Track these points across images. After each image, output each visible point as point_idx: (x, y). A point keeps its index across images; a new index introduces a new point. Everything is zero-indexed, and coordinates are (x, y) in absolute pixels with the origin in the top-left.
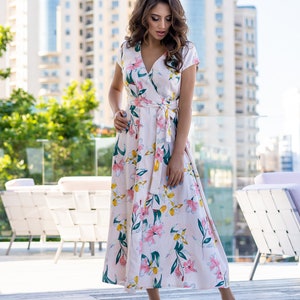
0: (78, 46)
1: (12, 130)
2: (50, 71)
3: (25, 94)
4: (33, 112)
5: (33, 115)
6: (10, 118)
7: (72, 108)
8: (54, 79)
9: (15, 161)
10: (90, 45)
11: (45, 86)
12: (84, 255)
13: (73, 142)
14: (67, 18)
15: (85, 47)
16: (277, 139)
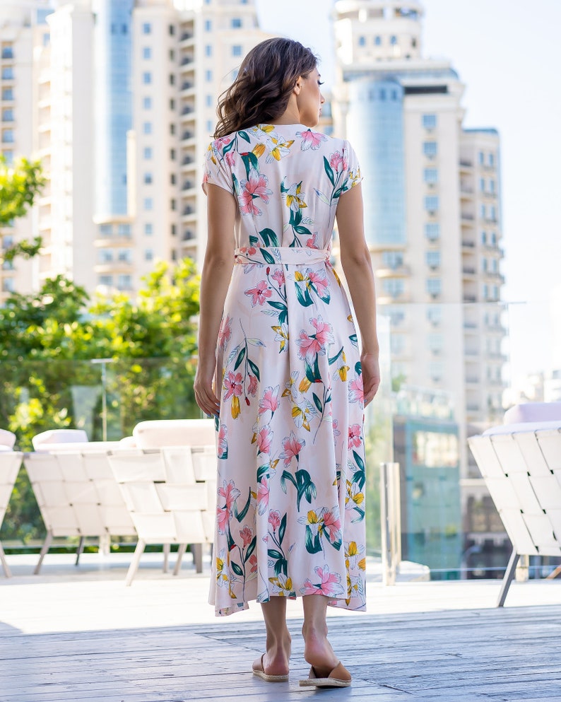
0: (167, 205)
1: (45, 353)
2: (115, 252)
3: (68, 284)
4: (83, 320)
5: (84, 325)
6: (40, 330)
7: (158, 312)
8: (122, 265)
9: (51, 411)
10: (190, 203)
11: (106, 279)
12: (181, 572)
13: (158, 376)
14: (148, 152)
15: (180, 206)
16: (542, 376)
